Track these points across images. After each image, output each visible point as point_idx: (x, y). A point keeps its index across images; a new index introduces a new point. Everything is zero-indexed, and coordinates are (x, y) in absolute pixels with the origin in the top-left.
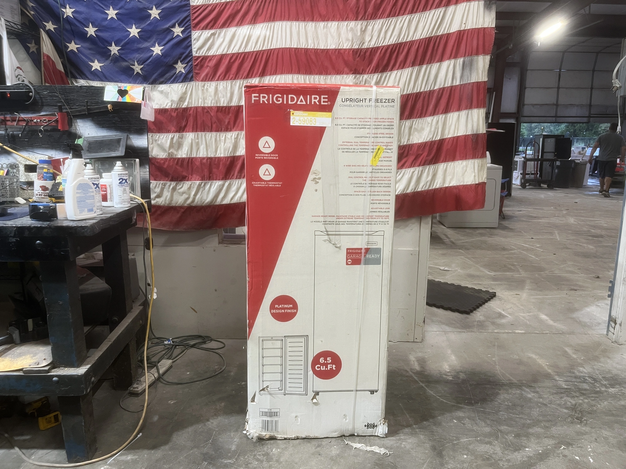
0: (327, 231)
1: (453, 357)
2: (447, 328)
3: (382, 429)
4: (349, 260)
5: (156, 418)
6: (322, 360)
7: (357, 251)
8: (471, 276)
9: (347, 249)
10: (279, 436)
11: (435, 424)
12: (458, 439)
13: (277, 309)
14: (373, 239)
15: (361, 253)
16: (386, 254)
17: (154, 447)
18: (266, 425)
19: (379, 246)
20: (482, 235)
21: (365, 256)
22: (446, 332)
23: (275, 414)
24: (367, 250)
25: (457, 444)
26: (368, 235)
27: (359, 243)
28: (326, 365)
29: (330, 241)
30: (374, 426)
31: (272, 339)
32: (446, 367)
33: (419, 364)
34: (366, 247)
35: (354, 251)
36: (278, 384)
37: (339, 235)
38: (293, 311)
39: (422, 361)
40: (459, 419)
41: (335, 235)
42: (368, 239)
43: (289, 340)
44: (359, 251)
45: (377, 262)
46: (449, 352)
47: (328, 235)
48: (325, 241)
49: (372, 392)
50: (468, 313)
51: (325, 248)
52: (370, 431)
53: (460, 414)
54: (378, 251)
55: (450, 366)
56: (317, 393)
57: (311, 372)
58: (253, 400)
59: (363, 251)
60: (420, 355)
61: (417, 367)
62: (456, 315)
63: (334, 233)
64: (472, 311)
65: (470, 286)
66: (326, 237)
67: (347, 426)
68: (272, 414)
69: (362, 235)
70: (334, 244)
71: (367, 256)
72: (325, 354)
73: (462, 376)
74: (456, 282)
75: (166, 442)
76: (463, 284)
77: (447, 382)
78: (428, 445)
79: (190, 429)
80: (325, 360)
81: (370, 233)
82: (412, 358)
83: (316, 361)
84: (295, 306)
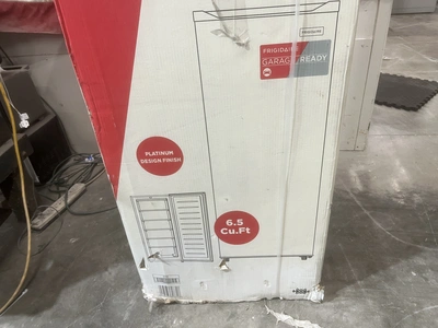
0: (218, 11)
1: (403, 171)
2: (392, 130)
3: (316, 295)
4: (267, 70)
5: (49, 265)
6: (229, 222)
7: (281, 50)
8: (414, 65)
9: (262, 47)
10: (183, 301)
11: (387, 280)
12: (420, 306)
13: (148, 157)
14: (315, 21)
15: (289, 53)
16: (340, 53)
17: (35, 312)
18: (164, 291)
19: (328, 35)
20: (419, 20)
21: (297, 59)
22: (392, 136)
23: (174, 281)
24: (302, 46)
25: (419, 316)
26: (306, 13)
27: (286, 32)
28: (237, 228)
29: (226, 33)
30: (305, 292)
31: (151, 198)
32: (395, 186)
33: (362, 182)
34: (300, 40)
35: (275, 51)
36: (172, 251)
37: (245, 17)
38: (175, 160)
39: (365, 177)
40: (420, 270)
41: (237, 18)
42: (305, 21)
43: (176, 199)
44: (286, 50)
45: (322, 69)
46: (398, 163)
47: (221, 19)
48: (216, 32)
49: (304, 258)
50: (415, 110)
51: (218, 47)
52: (300, 296)
53: (419, 261)
54: (324, 46)
55: (400, 183)
56: (227, 259)
57: (214, 237)
58: (143, 265)
59: (294, 49)
60: (362, 168)
61: (359, 186)
62: (402, 112)
63: (233, 13)
64: (420, 107)
65: (414, 77)
66: (218, 25)
67: (269, 290)
68: (169, 281)
69: (292, 14)
70: (234, 39)
71: (302, 59)
72: (234, 215)
73: (417, 199)
74: (399, 73)
75: (50, 305)
76: (406, 75)
77: (399, 209)
78: (378, 318)
79: (83, 284)
80: (235, 221)
81: (309, 8)
82: (353, 173)
83: (220, 223)
84: (178, 153)
